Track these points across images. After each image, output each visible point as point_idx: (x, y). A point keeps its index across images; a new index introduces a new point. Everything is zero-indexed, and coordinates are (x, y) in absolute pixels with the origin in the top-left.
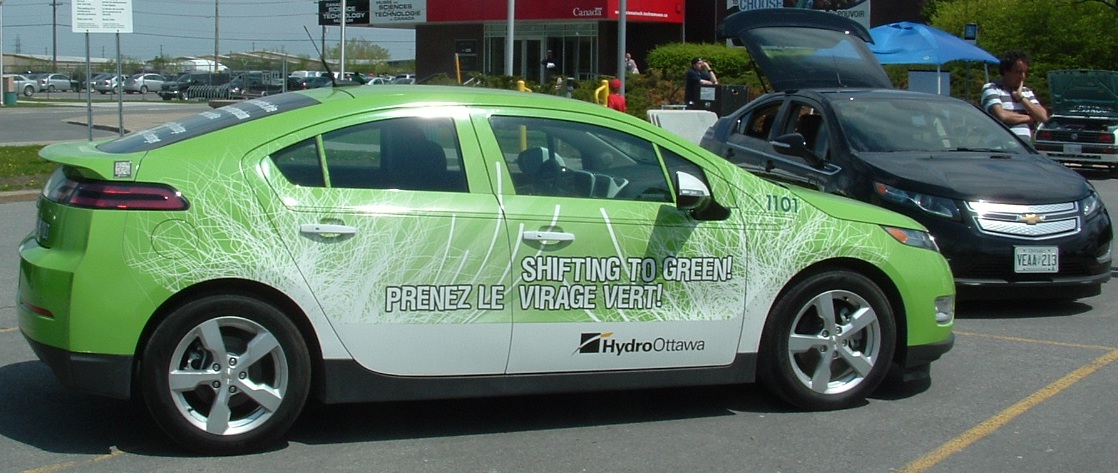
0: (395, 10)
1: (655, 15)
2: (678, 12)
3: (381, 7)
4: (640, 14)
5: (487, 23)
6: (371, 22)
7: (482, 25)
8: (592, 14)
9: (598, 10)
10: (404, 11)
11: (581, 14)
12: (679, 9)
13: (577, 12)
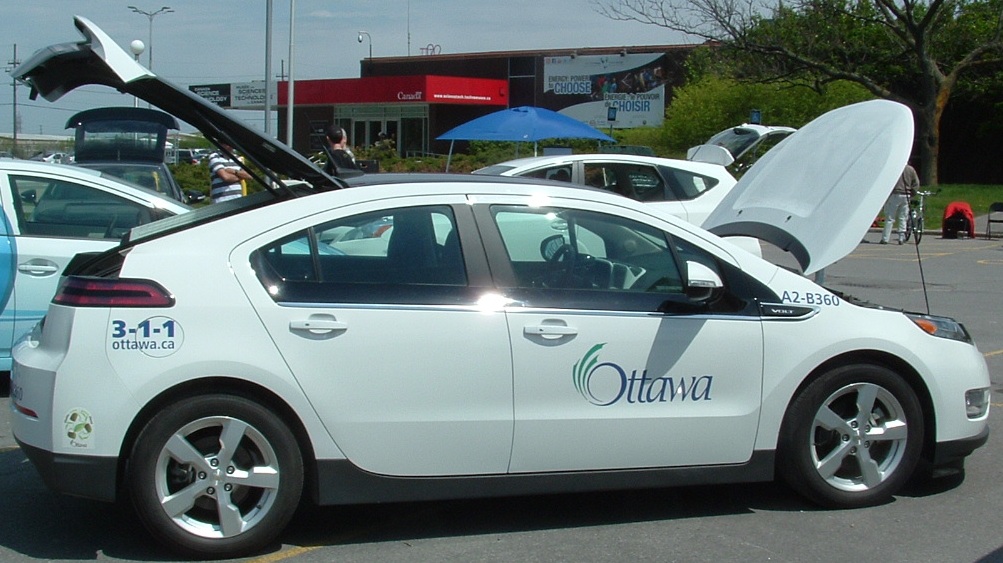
0: (252, 94)
1: (476, 98)
2: (502, 95)
3: (240, 92)
4: (462, 97)
5: (337, 106)
6: (232, 105)
7: (332, 108)
8: (413, 97)
9: (419, 94)
10: (259, 95)
11: (404, 98)
12: (502, 92)
13: (401, 96)
